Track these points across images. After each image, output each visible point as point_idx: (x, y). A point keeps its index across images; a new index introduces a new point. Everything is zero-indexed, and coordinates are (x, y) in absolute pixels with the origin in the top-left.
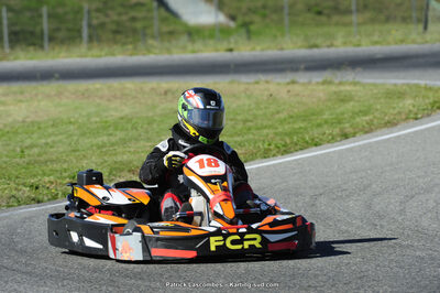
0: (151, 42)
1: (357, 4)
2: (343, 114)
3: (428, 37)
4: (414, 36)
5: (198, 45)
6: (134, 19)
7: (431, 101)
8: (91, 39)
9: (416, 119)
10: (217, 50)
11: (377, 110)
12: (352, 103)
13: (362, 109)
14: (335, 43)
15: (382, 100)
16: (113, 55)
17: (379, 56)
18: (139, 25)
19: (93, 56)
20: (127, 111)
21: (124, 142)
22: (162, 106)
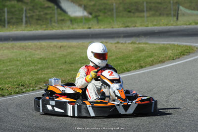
0: (54, 24)
1: (147, 8)
2: (140, 57)
3: (179, 23)
4: (172, 22)
5: (75, 26)
6: (46, 14)
7: (180, 51)
8: (26, 22)
9: (173, 59)
10: (84, 28)
11: (156, 55)
12: (144, 52)
13: (149, 55)
14: (137, 25)
15: (158, 51)
16: (37, 30)
17: (156, 31)
18: (48, 17)
19: (27, 30)
20: (43, 55)
21: (42, 69)
22: (59, 53)
